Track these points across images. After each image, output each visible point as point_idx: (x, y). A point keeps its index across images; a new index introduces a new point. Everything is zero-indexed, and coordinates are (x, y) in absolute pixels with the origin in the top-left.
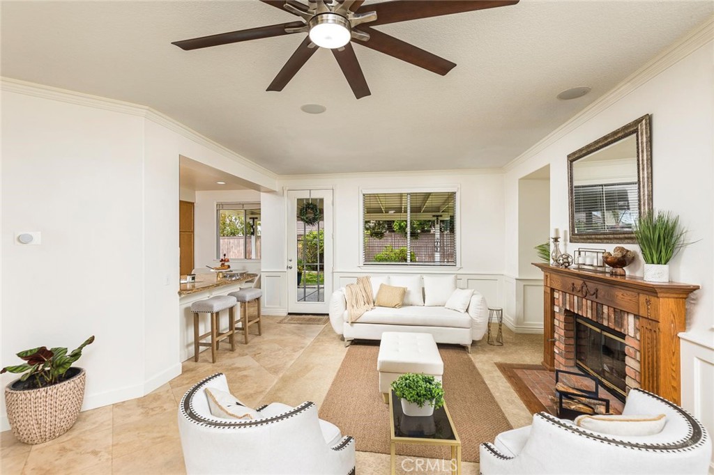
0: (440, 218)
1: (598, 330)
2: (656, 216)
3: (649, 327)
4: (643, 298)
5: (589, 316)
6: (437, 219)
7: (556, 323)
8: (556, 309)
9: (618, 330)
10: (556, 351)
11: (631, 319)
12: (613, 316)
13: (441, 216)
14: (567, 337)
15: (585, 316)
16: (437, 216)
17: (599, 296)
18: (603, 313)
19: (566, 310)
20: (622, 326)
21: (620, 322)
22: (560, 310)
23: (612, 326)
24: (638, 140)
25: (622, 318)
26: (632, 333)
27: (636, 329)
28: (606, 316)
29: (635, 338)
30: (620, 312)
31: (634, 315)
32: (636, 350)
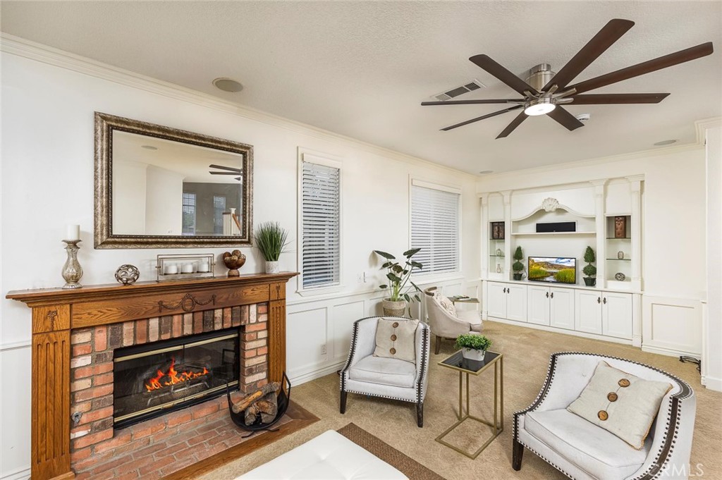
1: (178, 348)
4: (274, 287)
5: (189, 331)
8: (82, 361)
9: (238, 325)
10: (79, 432)
11: (253, 308)
12: (229, 316)
17: (219, 300)
18: (214, 318)
21: (239, 316)
23: (227, 325)
26: (253, 319)
27: (258, 314)
28: (218, 320)
29: (257, 322)
30: (239, 308)
31: (257, 303)
32: (257, 332)
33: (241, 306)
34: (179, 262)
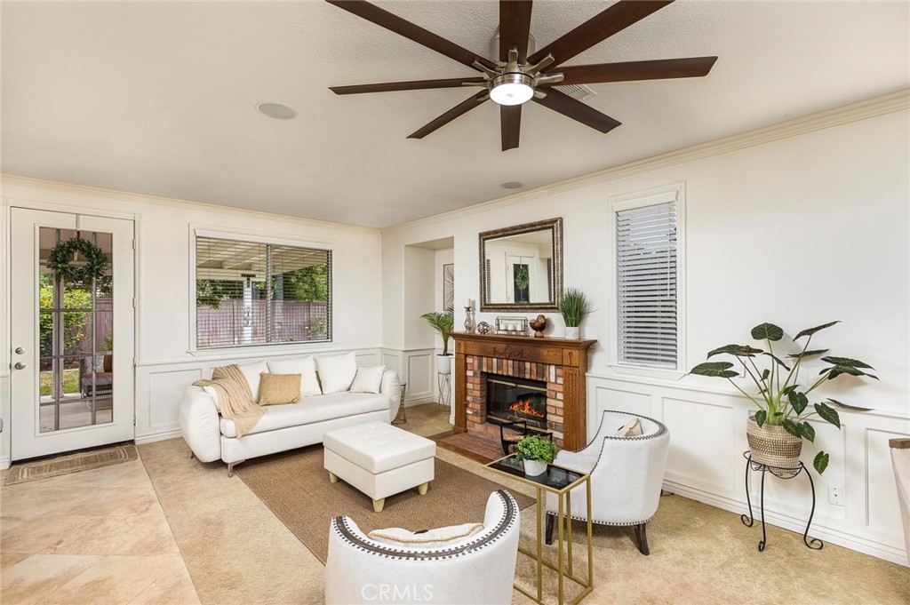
0: (252, 279)
1: (513, 385)
2: (565, 292)
3: (571, 372)
4: (566, 352)
5: (511, 373)
6: (248, 279)
7: (470, 386)
8: (470, 373)
9: (541, 379)
10: (469, 412)
11: (553, 369)
12: (535, 370)
13: (254, 276)
14: (482, 397)
15: (505, 374)
16: (249, 276)
17: (524, 355)
18: (525, 368)
19: (482, 373)
20: (543, 376)
21: (542, 372)
22: (475, 374)
23: (534, 377)
24: (553, 234)
25: (544, 370)
26: (553, 380)
27: (556, 376)
28: (528, 371)
29: (556, 383)
30: (542, 365)
31: (556, 365)
32: (556, 392)
33: (543, 364)
34: (514, 322)
